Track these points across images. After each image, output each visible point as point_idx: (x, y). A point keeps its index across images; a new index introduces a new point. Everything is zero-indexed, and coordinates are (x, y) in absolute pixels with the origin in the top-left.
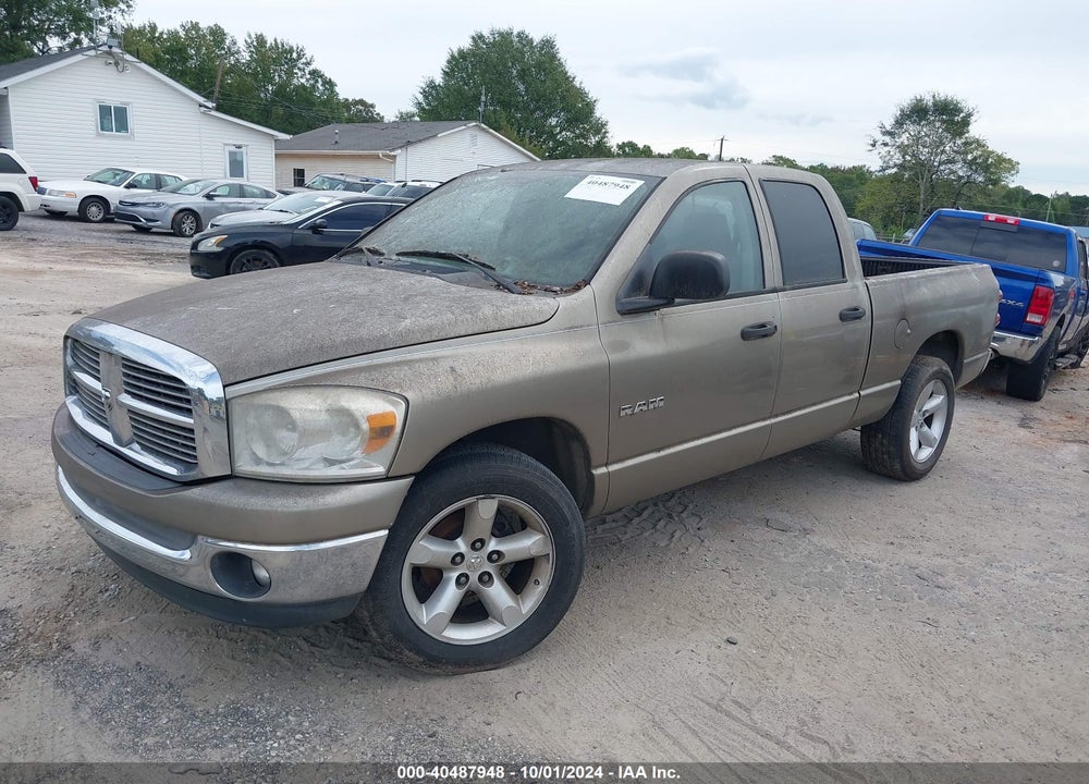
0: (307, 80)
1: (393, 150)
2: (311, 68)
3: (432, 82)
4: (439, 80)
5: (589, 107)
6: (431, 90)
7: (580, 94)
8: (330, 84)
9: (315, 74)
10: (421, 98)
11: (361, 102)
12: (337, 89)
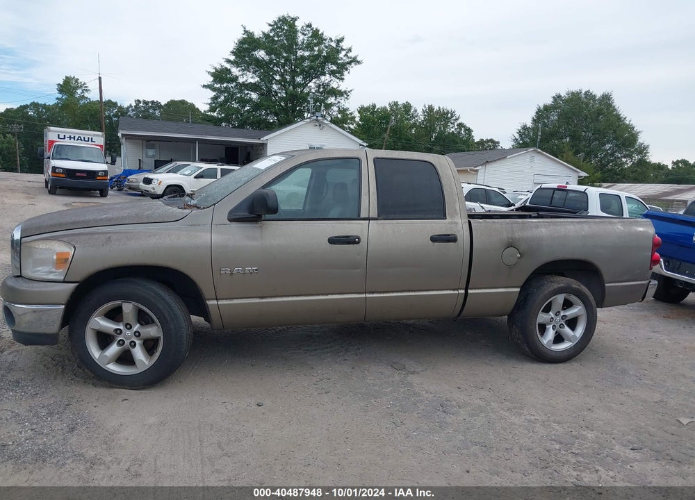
0: (456, 129)
1: (477, 166)
2: (458, 122)
3: (525, 126)
4: (529, 124)
5: (634, 137)
6: (524, 131)
7: (629, 128)
8: (469, 131)
9: (461, 125)
10: (517, 136)
11: (491, 141)
12: (473, 134)
